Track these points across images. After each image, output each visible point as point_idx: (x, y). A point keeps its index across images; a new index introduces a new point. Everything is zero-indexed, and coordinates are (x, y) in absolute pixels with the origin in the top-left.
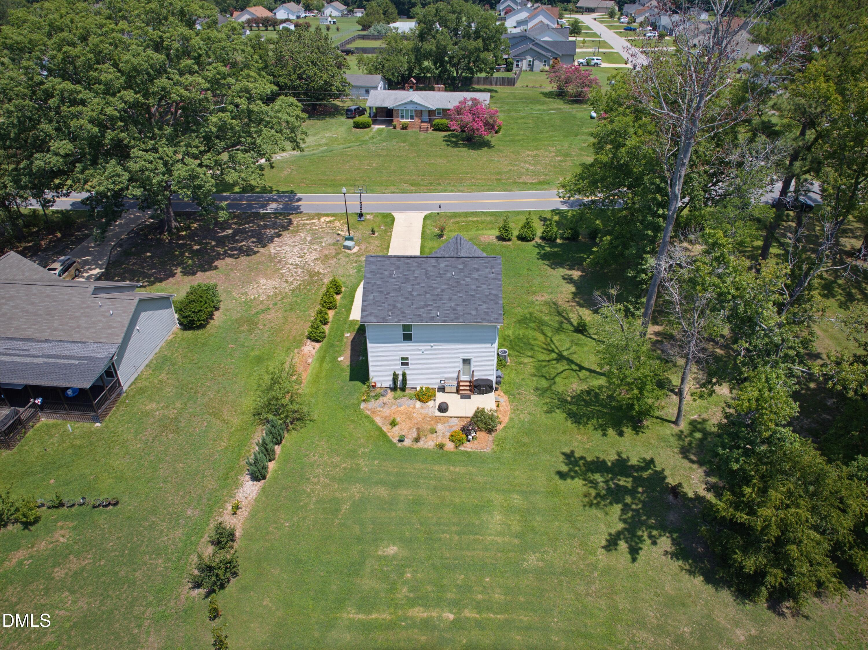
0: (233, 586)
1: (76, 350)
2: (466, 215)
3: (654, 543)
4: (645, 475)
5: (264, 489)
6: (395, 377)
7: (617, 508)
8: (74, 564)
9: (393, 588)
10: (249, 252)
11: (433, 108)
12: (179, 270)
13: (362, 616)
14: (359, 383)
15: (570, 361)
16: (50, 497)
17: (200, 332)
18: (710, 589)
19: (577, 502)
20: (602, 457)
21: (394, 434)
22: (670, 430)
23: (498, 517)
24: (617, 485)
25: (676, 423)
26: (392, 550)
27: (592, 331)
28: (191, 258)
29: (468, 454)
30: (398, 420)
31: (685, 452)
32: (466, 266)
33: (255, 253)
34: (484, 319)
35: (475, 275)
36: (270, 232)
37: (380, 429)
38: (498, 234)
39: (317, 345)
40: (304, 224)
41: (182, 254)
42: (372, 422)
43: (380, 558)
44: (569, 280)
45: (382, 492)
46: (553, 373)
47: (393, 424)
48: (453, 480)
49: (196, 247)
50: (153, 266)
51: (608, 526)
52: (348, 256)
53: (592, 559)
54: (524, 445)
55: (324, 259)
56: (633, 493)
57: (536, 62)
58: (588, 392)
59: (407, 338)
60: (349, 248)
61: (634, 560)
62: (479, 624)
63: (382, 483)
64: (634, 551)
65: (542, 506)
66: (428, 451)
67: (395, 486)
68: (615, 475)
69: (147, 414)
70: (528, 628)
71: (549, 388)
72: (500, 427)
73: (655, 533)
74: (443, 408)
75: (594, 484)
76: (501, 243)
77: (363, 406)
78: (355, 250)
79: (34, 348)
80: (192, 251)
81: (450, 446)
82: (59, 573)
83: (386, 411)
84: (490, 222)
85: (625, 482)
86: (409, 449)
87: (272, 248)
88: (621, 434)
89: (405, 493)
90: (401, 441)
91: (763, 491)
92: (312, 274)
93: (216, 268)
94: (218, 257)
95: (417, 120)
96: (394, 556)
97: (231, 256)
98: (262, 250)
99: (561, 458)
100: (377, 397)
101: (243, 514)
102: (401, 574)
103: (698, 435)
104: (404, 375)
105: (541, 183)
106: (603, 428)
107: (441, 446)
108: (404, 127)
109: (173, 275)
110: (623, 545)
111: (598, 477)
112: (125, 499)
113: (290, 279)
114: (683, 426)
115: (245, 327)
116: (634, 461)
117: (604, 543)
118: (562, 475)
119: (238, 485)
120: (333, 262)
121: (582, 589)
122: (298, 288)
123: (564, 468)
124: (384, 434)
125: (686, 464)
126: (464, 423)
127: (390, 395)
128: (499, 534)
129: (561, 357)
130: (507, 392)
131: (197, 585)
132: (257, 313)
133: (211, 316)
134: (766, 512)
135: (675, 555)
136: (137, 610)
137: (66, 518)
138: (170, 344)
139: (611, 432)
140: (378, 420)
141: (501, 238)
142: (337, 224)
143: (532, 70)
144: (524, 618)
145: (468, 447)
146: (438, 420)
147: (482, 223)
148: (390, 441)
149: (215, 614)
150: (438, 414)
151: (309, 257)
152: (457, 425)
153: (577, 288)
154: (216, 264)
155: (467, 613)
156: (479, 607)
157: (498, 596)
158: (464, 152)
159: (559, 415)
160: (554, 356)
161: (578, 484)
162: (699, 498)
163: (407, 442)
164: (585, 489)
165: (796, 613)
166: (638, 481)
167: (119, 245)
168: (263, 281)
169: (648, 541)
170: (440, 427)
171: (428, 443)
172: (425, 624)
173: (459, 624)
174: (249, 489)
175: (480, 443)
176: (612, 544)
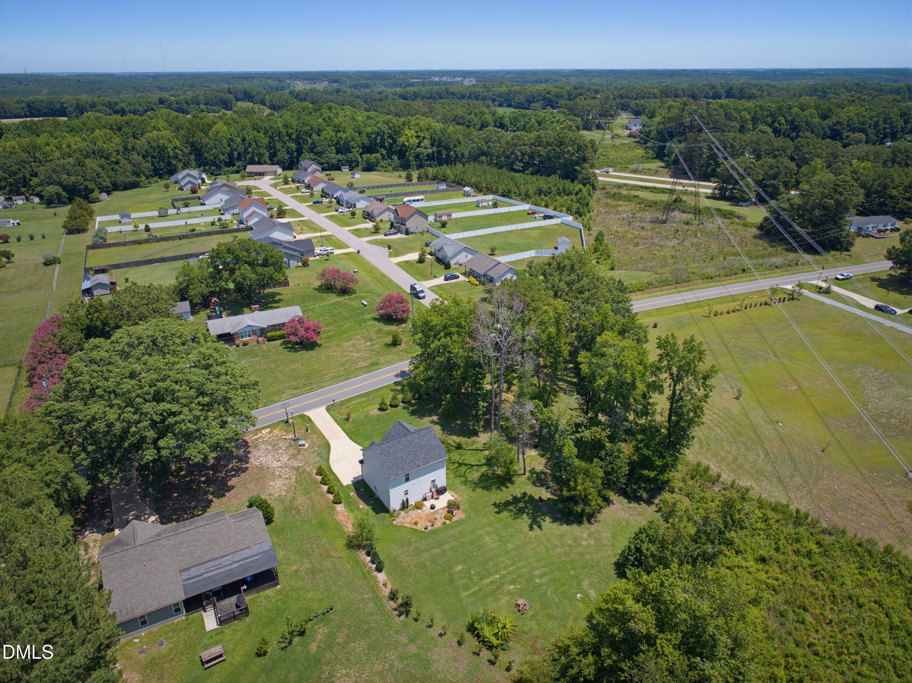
2: (349, 400)
3: (544, 521)
4: (526, 499)
5: (386, 574)
6: (402, 502)
7: (525, 516)
8: (342, 635)
9: (471, 578)
10: (242, 470)
11: (265, 326)
12: (210, 497)
13: (469, 592)
14: (383, 514)
15: (466, 465)
18: (569, 527)
19: (510, 520)
20: (507, 499)
21: (420, 527)
22: (523, 478)
23: (488, 538)
24: (519, 507)
25: (524, 474)
26: (460, 567)
27: (464, 446)
28: (208, 486)
29: (457, 522)
30: (416, 521)
31: (534, 484)
33: (247, 468)
34: (439, 458)
35: (426, 439)
36: (239, 452)
37: (412, 529)
38: (378, 407)
39: (342, 505)
40: (256, 439)
41: (198, 486)
42: (406, 527)
43: (458, 572)
44: (433, 422)
45: (437, 551)
46: (462, 473)
48: (460, 534)
49: (203, 479)
50: (190, 501)
51: (526, 523)
52: (306, 450)
53: (528, 536)
54: (475, 507)
55: (293, 457)
56: (526, 507)
57: (291, 262)
58: (483, 475)
59: (407, 480)
60: (304, 445)
61: (541, 529)
62: (509, 573)
63: (433, 548)
64: (540, 527)
65: (499, 527)
66: (440, 527)
67: (440, 546)
68: (516, 504)
69: (296, 571)
70: (525, 566)
71: (466, 481)
72: (461, 505)
73: (542, 517)
74: (433, 507)
76: (383, 413)
77: (394, 523)
78: (307, 445)
79: (225, 561)
80: (204, 483)
81: (448, 522)
82: (340, 641)
83: (408, 520)
84: (366, 401)
85: (521, 505)
86: (432, 531)
87: (254, 462)
88: (507, 487)
89: (446, 547)
90: (426, 529)
91: (575, 482)
92: (297, 469)
93: (233, 487)
94: (225, 480)
95: (254, 337)
96: (462, 569)
97: (234, 476)
98: (248, 465)
99: (493, 506)
100: (400, 515)
101: (389, 584)
102: (470, 574)
103: (535, 475)
104: (407, 500)
105: (372, 364)
106: (499, 488)
107: (445, 523)
108: (245, 344)
109: (211, 501)
110: (535, 527)
111: (510, 507)
112: (332, 605)
113: (287, 476)
114: (528, 474)
115: (294, 511)
116: (519, 496)
117: (529, 529)
118: (498, 513)
119: (375, 577)
120: (300, 457)
121: (532, 547)
122: (297, 480)
123: (497, 510)
124: (416, 530)
125: (538, 488)
126: (447, 509)
127: (402, 513)
128: (493, 543)
129: (460, 465)
130: (453, 490)
131: (400, 615)
132: (291, 502)
134: (579, 488)
135: (553, 522)
136: (387, 634)
137: (316, 624)
139: (503, 488)
140: (407, 525)
141: (381, 409)
142: (276, 432)
143: (289, 267)
145: (455, 519)
146: (434, 513)
147: (362, 403)
148: (421, 531)
149: (416, 620)
150: (432, 511)
151: (285, 459)
152: (445, 512)
153: (441, 426)
154: (230, 483)
155: (502, 572)
156: (504, 569)
157: (508, 562)
158: (305, 354)
159: (479, 490)
160: (456, 465)
161: (505, 514)
162: (549, 499)
163: (429, 528)
164: (509, 514)
165: (596, 521)
166: (525, 502)
167: (143, 496)
168: (272, 483)
169: (542, 521)
170: (437, 516)
171: (438, 524)
172: (492, 583)
173: (503, 577)
174: (381, 577)
175: (458, 515)
176: (531, 528)
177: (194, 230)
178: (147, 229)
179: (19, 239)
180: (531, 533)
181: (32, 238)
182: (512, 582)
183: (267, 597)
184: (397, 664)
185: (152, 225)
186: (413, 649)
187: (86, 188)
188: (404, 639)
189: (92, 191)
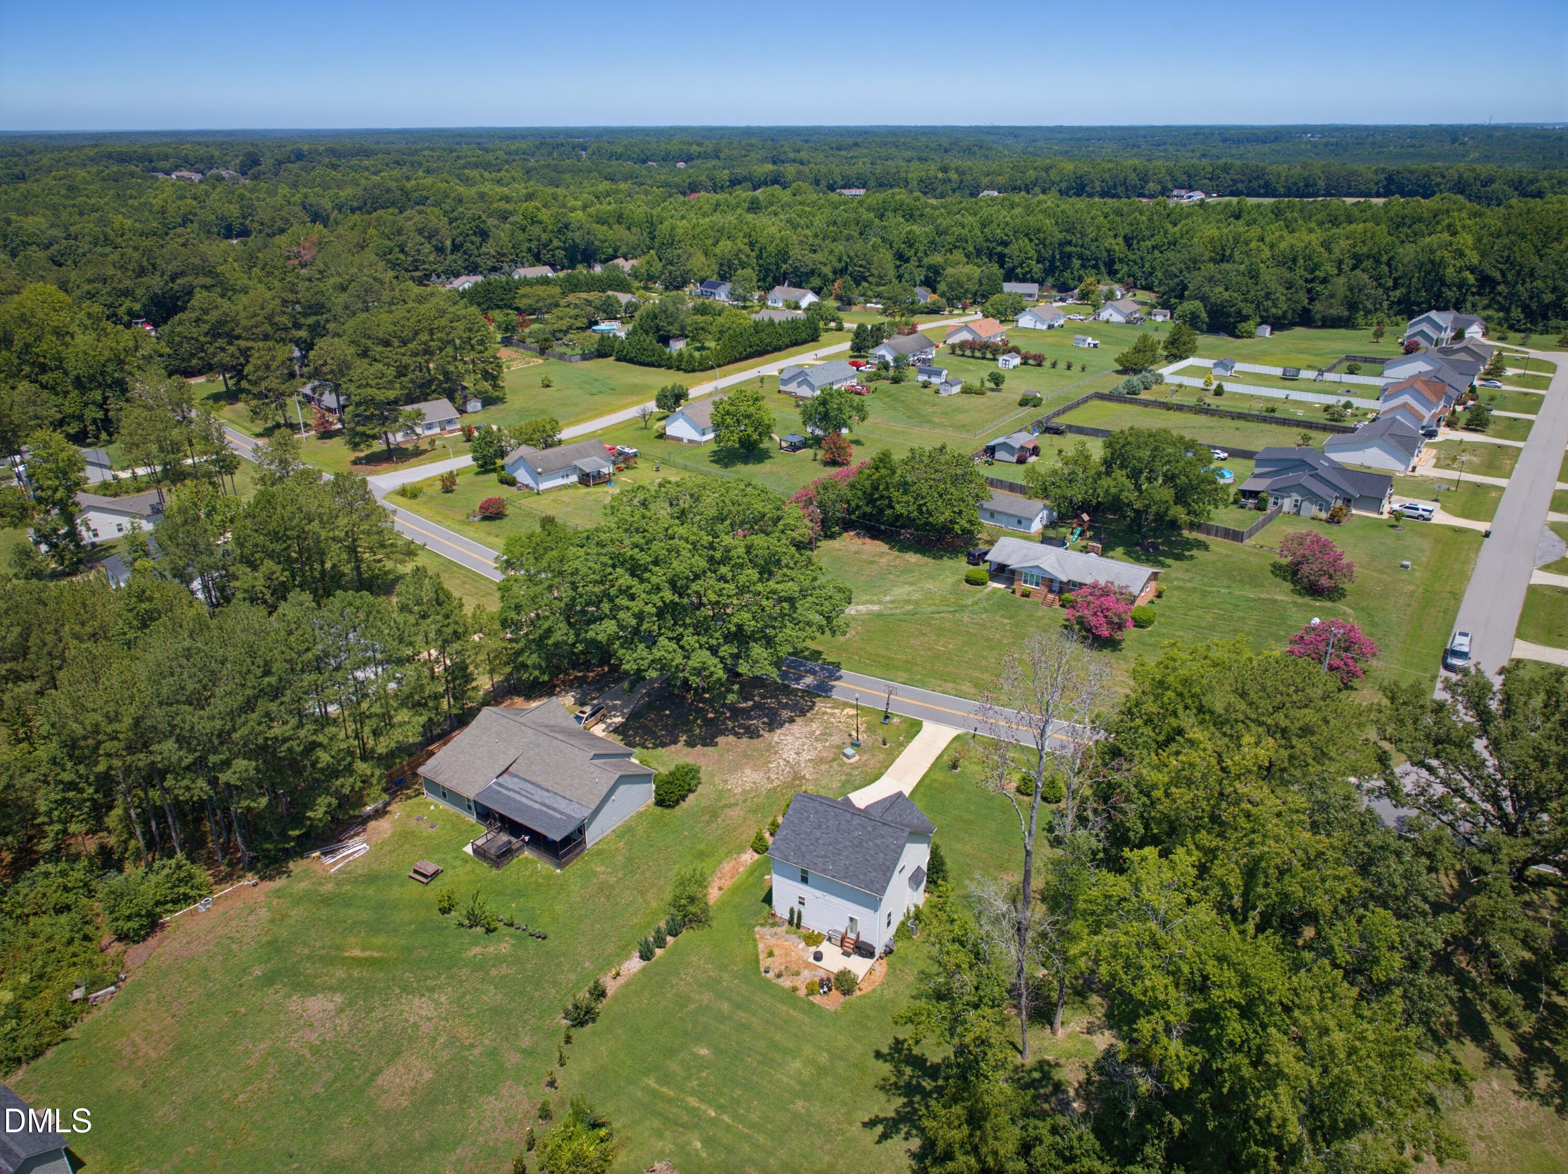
0: (589, 1027)
1: (562, 805)
3: (906, 1139)
5: (644, 969)
6: (792, 911)
7: (901, 1101)
8: (504, 970)
9: (688, 1077)
10: (753, 734)
11: (1064, 579)
12: (684, 738)
13: (656, 1086)
14: (764, 909)
16: (506, 917)
17: (667, 811)
19: (872, 1081)
20: (927, 1055)
21: (765, 962)
24: (919, 1084)
25: (1026, 1056)
26: (704, 1051)
28: (700, 727)
29: (813, 1005)
30: (776, 952)
32: (875, 828)
33: (759, 736)
34: (867, 887)
35: (878, 842)
36: (786, 714)
37: (757, 955)
39: (756, 856)
40: (824, 713)
41: (696, 719)
42: (756, 946)
43: (692, 1054)
45: (726, 1007)
47: (771, 954)
48: (786, 1021)
49: (711, 715)
50: (665, 727)
51: (882, 1110)
52: (842, 765)
53: (845, 1126)
54: (868, 1017)
55: (818, 762)
57: (1306, 505)
59: (804, 880)
60: (848, 757)
61: (879, 1142)
62: (728, 1128)
63: (730, 1000)
64: (884, 1136)
65: (840, 1071)
66: (783, 988)
67: (738, 1006)
68: (924, 1075)
69: (594, 874)
70: (757, 1146)
72: (858, 993)
73: (914, 1132)
74: (819, 956)
75: (900, 1073)
76: (1019, 796)
77: (757, 929)
78: (853, 760)
80: (705, 720)
81: (803, 992)
82: (493, 972)
83: (773, 941)
86: (769, 981)
87: (776, 736)
89: (742, 1016)
90: (766, 971)
92: (796, 777)
93: (715, 745)
94: (723, 733)
95: (1043, 589)
96: (703, 1057)
97: (736, 734)
98: (766, 735)
99: (891, 1041)
100: (774, 925)
101: (621, 980)
102: (699, 1071)
104: (800, 914)
107: (795, 990)
108: (1026, 595)
109: (675, 742)
110: (880, 1129)
111: (908, 1071)
112: (551, 937)
113: (773, 776)
114: (1031, 1061)
115: (707, 818)
117: (866, 1120)
118: (878, 1055)
119: (628, 957)
120: (824, 767)
121: (818, 1142)
122: (775, 789)
123: (885, 1050)
124: (757, 961)
126: (825, 976)
127: (786, 927)
128: (789, 1076)
130: (891, 966)
131: (567, 1017)
132: (725, 806)
133: (683, 798)
135: (914, 1156)
137: (511, 936)
138: (640, 815)
140: (761, 946)
142: (858, 720)
143: (1298, 513)
144: (761, 1139)
145: (816, 999)
146: (808, 965)
148: (758, 968)
149: (568, 1040)
150: (811, 960)
151: (805, 756)
152: (819, 976)
154: (718, 739)
155: (726, 1118)
156: (736, 1116)
157: (754, 1117)
161: (886, 1068)
163: (770, 975)
164: (888, 1074)
167: (648, 694)
168: (748, 771)
169: (902, 1135)
170: (805, 972)
171: (786, 983)
172: (693, 1111)
173: (714, 1122)
174: (634, 964)
175: (832, 1001)
176: (871, 1124)
177: (1273, 410)
178: (1219, 392)
179: (1054, 365)
180: (856, 1129)
181: (1069, 367)
182: (708, 1142)
183: (534, 872)
184: (476, 1052)
185: (1228, 387)
186: (512, 1059)
187: (1239, 313)
188: (526, 1041)
189: (1246, 318)
